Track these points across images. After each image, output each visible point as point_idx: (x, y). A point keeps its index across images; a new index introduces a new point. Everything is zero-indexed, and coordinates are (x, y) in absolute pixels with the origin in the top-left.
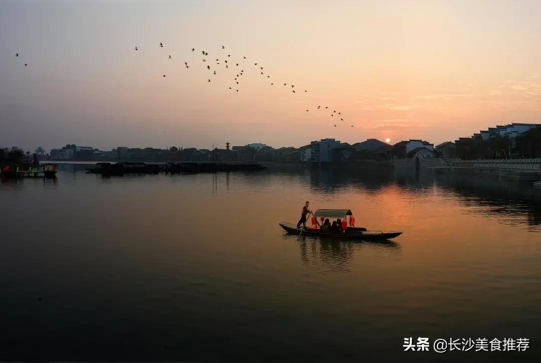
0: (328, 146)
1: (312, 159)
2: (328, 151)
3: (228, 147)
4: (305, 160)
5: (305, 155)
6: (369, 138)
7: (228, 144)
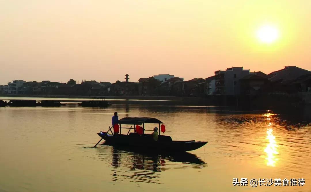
0: (235, 76)
1: (217, 92)
2: (235, 83)
3: (127, 79)
4: (210, 94)
5: (210, 87)
6: (287, 66)
7: (127, 75)
